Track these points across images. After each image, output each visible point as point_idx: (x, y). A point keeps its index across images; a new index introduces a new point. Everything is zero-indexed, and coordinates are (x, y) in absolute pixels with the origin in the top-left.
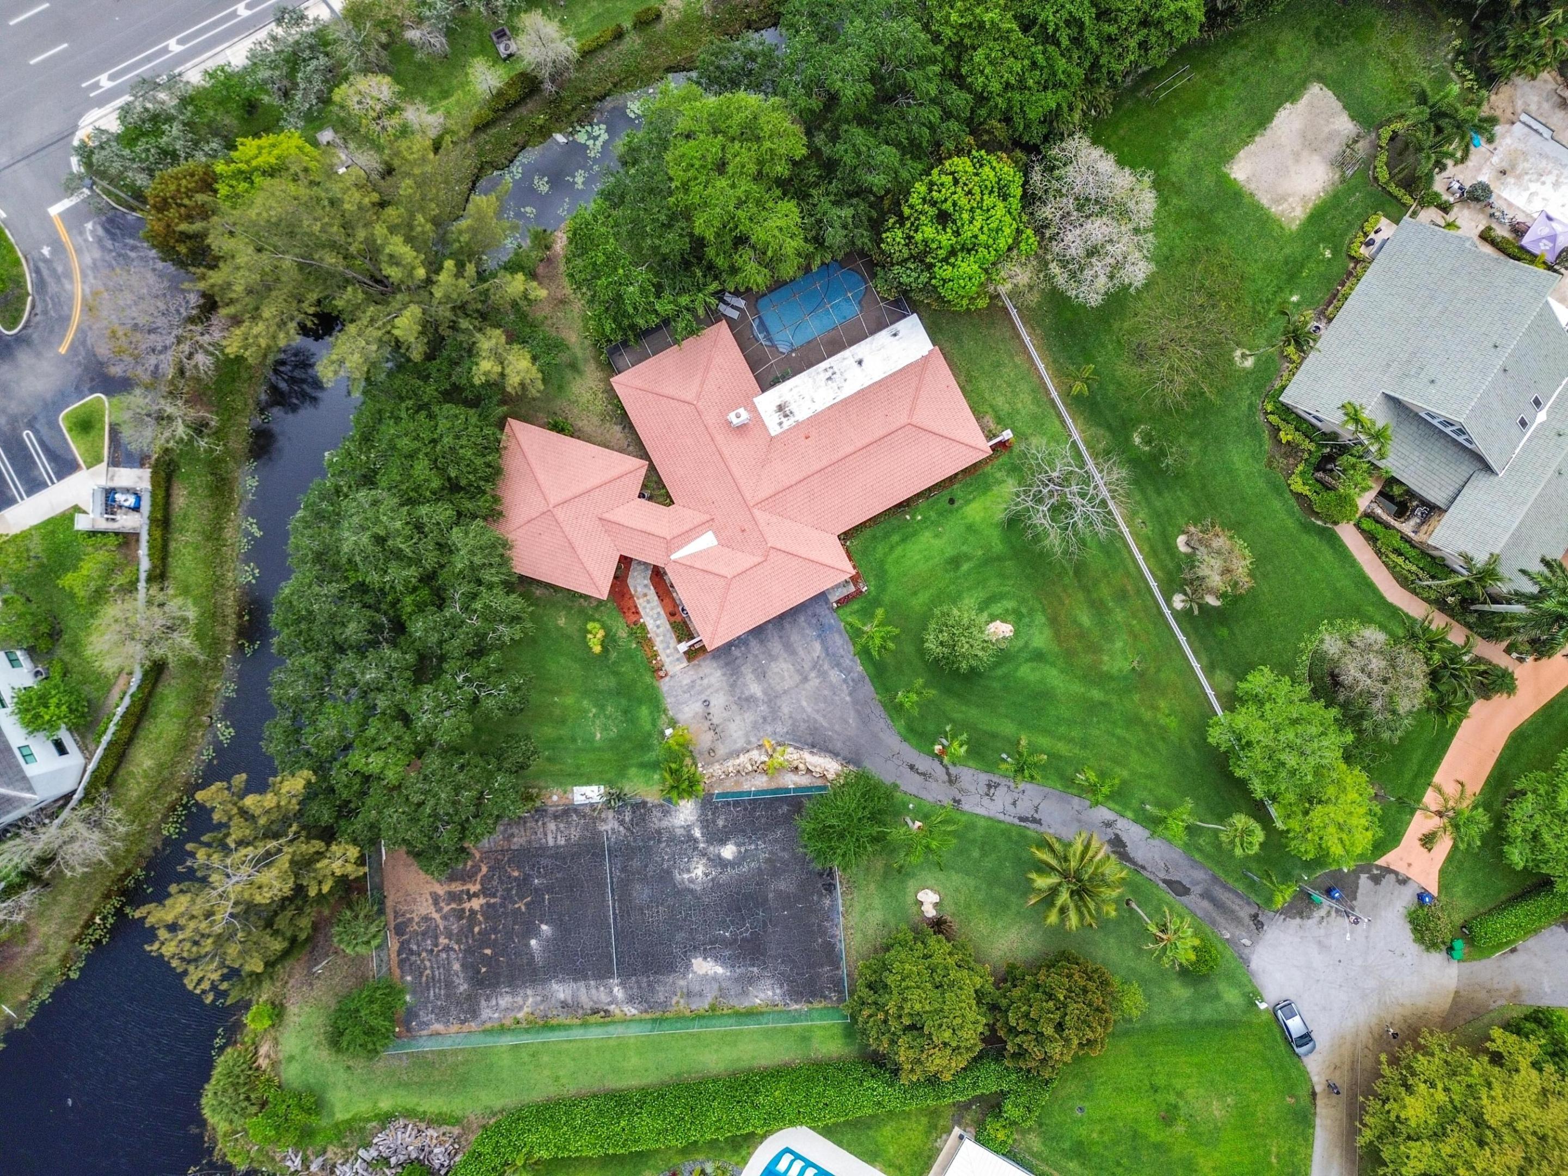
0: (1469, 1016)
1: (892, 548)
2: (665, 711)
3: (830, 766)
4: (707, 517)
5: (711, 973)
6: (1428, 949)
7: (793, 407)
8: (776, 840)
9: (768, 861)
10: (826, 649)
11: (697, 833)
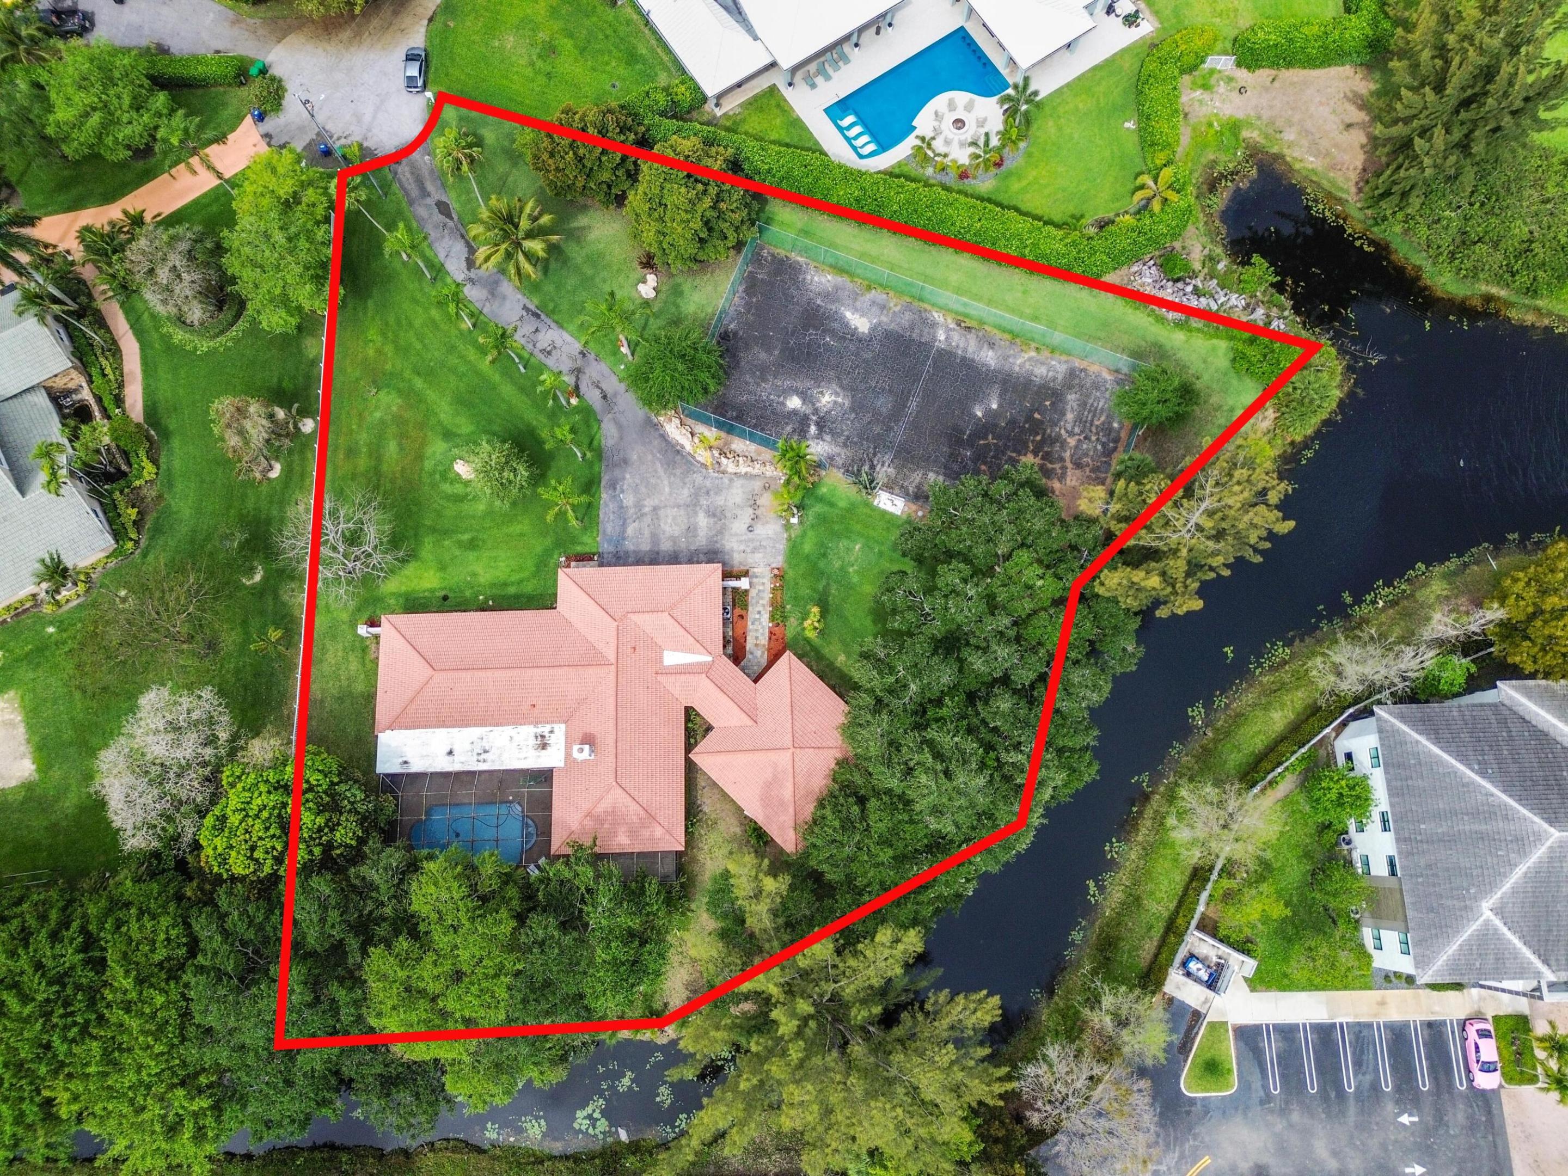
0: (281, 22)
1: (521, 581)
2: (789, 539)
3: (673, 429)
4: (660, 678)
5: (857, 316)
6: (280, 81)
7: (532, 742)
8: (750, 393)
9: (764, 380)
10: (624, 525)
11: (813, 429)
